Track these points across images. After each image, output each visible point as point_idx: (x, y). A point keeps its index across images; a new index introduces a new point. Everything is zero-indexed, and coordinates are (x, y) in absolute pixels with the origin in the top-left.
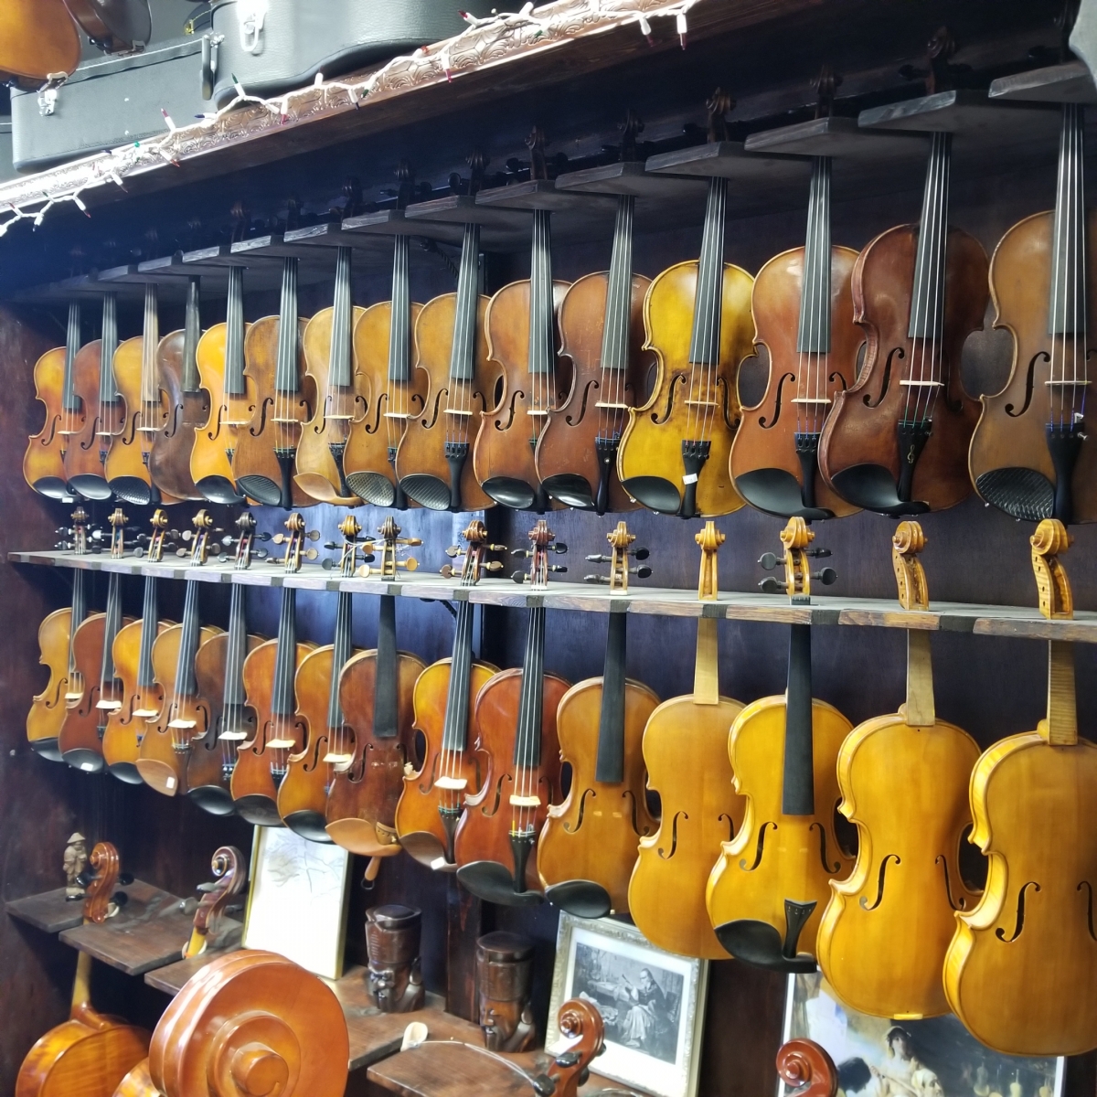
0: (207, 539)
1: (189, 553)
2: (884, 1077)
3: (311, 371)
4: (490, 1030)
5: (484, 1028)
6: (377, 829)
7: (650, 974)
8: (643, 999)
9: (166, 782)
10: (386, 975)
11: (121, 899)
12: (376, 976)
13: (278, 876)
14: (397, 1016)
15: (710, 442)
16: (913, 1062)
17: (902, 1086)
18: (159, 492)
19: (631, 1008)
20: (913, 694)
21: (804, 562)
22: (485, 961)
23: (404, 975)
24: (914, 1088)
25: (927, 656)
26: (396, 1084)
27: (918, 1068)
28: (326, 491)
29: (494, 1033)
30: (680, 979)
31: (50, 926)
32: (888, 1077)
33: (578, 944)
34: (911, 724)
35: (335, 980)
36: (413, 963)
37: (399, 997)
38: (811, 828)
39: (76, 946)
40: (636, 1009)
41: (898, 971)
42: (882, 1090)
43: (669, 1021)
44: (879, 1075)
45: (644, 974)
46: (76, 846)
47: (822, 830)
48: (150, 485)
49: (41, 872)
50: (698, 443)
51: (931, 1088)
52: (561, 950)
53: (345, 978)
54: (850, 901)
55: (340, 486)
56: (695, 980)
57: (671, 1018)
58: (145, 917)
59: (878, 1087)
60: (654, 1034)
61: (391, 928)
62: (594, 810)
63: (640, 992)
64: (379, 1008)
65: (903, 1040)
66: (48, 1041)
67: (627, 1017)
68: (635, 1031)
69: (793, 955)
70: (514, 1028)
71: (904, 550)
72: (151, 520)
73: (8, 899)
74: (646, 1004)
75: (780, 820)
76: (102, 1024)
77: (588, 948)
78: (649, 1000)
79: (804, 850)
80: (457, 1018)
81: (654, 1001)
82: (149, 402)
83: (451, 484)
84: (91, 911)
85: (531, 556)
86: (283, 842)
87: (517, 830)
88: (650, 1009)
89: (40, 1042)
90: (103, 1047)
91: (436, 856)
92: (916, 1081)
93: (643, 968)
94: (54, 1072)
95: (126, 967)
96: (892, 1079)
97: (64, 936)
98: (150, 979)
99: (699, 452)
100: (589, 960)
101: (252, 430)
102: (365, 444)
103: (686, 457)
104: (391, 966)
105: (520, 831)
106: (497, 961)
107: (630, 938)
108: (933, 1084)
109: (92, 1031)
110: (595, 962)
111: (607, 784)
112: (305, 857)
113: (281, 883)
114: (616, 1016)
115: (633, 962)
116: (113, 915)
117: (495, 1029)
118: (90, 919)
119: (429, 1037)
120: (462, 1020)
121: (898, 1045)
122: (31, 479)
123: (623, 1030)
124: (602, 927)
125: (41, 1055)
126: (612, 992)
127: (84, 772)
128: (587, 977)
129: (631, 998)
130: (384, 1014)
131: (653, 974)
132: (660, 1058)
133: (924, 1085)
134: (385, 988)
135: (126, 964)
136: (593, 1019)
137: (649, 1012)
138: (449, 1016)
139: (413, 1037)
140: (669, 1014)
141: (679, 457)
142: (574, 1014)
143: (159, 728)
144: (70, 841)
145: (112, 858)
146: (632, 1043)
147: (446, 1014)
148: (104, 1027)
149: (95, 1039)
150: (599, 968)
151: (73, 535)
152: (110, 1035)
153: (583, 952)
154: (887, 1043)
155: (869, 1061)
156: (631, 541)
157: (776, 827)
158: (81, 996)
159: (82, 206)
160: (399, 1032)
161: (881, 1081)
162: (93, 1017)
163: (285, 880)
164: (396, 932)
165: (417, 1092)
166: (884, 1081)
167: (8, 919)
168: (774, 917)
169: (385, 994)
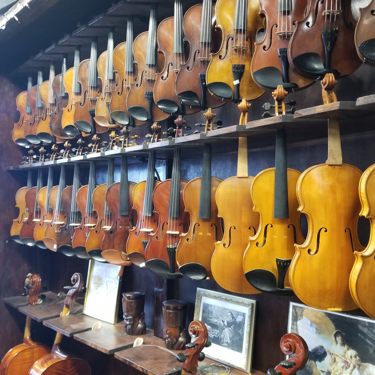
0: (69, 152)
1: (62, 157)
2: (333, 354)
3: (100, 76)
4: (167, 340)
5: (165, 339)
6: (122, 254)
7: (232, 314)
8: (229, 325)
9: (53, 246)
10: (129, 319)
11: (43, 297)
12: (126, 319)
13: (97, 285)
14: (134, 336)
15: (244, 65)
16: (346, 347)
17: (341, 358)
18: (55, 137)
19: (224, 329)
20: (331, 150)
21: (283, 105)
22: (165, 310)
23: (137, 319)
24: (347, 359)
25: (338, 132)
26: (124, 359)
27: (348, 349)
28: (105, 122)
29: (169, 341)
30: (244, 315)
31: (15, 305)
32: (335, 355)
33: (204, 303)
34: (330, 164)
35: (114, 324)
36: (141, 315)
37: (135, 328)
38: (289, 227)
39: (26, 314)
40: (226, 329)
41: (328, 286)
42: (332, 361)
43: (239, 334)
44: (330, 354)
45: (229, 314)
46: (29, 278)
47: (294, 227)
48: (52, 136)
49: (17, 288)
50: (239, 65)
51: (355, 359)
52: (196, 306)
53: (118, 324)
54: (303, 251)
55: (111, 121)
56: (250, 315)
57: (240, 332)
58: (51, 304)
59: (330, 359)
60: (234, 340)
61: (132, 299)
62: (199, 232)
63: (228, 322)
64: (127, 333)
65: (341, 336)
66: (13, 350)
67: (223, 333)
68: (226, 339)
69: (283, 288)
70: (177, 339)
71: (326, 86)
72: (52, 148)
73: (4, 297)
74: (230, 327)
75: (273, 223)
76: (33, 344)
77: (207, 304)
78: (231, 326)
79: (286, 237)
80: (158, 338)
81: (233, 325)
82: (51, 104)
83: (148, 110)
84: (30, 301)
85: (175, 131)
86: (98, 272)
87: (169, 245)
88: (232, 329)
89: (11, 350)
90: (33, 353)
91: (142, 262)
92: (348, 356)
93: (229, 311)
94: (13, 361)
95: (37, 319)
96: (336, 355)
97: (19, 309)
98: (45, 323)
99: (239, 69)
100: (208, 310)
101: (81, 104)
102: (118, 100)
103: (234, 72)
104: (132, 315)
105: (171, 246)
106: (170, 310)
107: (223, 299)
108: (355, 357)
109: (29, 347)
110: (210, 310)
111: (204, 220)
112: (106, 277)
113: (97, 288)
114: (218, 333)
115: (225, 309)
116: (40, 303)
117: (169, 339)
118: (31, 304)
119: (144, 343)
120: (160, 338)
121: (339, 339)
122: (15, 139)
123: (221, 339)
124: (212, 295)
125: (9, 356)
126: (216, 323)
127: (29, 246)
128: (207, 317)
129: (224, 325)
130: (129, 336)
131: (233, 313)
132: (236, 351)
133: (351, 357)
134: (129, 324)
135: (37, 318)
136: (203, 330)
137: (232, 330)
138: (155, 337)
139: (137, 343)
140: (239, 331)
141: (231, 73)
142: (195, 327)
143: (51, 225)
144: (27, 276)
145: (38, 280)
146: (224, 344)
147: (154, 336)
148: (33, 345)
149: (30, 350)
150: (212, 313)
151: (28, 159)
152: (36, 349)
153: (206, 306)
154: (334, 338)
155: (326, 347)
156: (214, 116)
157: (272, 226)
158: (27, 335)
159: (17, 19)
160: (132, 341)
161: (331, 356)
162: (30, 342)
163: (99, 286)
164: (133, 301)
165: (132, 362)
166: (333, 356)
167: (3, 305)
168: (273, 269)
169: (129, 327)
